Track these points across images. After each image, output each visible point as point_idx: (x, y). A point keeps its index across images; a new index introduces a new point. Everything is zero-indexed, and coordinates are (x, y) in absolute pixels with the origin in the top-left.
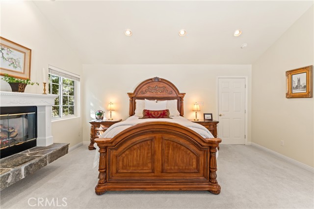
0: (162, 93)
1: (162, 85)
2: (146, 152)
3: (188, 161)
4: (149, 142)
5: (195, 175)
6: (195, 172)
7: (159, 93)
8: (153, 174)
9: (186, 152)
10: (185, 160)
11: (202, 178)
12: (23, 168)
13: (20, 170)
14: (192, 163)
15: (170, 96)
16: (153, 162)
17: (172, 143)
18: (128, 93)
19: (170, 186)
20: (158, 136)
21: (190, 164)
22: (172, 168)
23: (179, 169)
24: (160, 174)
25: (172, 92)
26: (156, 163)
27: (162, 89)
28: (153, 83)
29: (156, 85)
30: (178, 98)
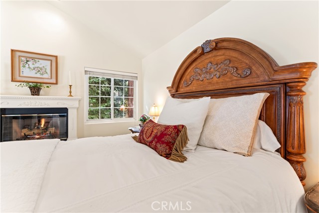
7: (215, 79)
25: (250, 68)
27: (222, 65)
28: (203, 57)
29: (208, 61)
30: (277, 88)
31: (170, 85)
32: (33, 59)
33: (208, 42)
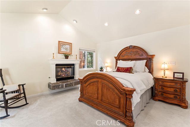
0: (135, 56)
1: (135, 50)
2: (95, 88)
3: (114, 99)
4: (96, 83)
5: (118, 109)
6: (117, 107)
7: (133, 56)
8: (97, 100)
9: (113, 93)
10: (112, 98)
11: (121, 113)
12: (64, 84)
13: (63, 85)
14: (116, 101)
15: (141, 57)
16: (98, 94)
17: (106, 85)
18: (115, 57)
19: (103, 110)
20: (100, 80)
21: (115, 101)
22: (106, 100)
23: (109, 102)
24: (100, 101)
25: (142, 54)
26: (99, 95)
27: (135, 53)
28: (129, 49)
29: (131, 51)
30: (148, 59)
31: (116, 56)
32: (65, 44)
33: (131, 46)
